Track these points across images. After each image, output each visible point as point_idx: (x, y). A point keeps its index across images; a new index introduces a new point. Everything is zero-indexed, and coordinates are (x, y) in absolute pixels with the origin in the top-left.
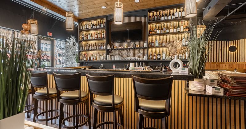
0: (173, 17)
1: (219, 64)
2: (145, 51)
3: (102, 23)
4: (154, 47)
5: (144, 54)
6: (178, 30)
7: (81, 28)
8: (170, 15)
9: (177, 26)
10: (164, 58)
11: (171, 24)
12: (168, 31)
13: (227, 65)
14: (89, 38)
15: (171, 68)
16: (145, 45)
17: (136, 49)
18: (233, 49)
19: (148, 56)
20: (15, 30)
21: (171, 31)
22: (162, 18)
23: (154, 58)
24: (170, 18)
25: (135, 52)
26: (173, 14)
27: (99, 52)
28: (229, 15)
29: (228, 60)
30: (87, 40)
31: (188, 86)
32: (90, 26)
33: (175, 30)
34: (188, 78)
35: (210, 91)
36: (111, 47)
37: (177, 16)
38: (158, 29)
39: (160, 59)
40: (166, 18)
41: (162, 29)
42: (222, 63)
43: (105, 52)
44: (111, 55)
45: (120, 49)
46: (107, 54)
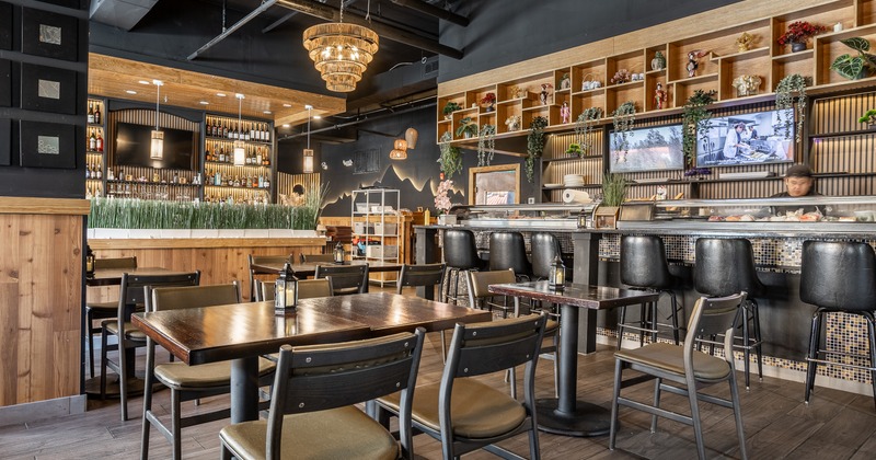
0: (247, 137)
4: (214, 185)
5: (193, 198)
6: (254, 161)
8: (242, 132)
9: (251, 152)
16: (197, 180)
17: (177, 185)
22: (230, 135)
24: (242, 136)
25: (172, 190)
26: (248, 132)
33: (249, 160)
36: (116, 176)
37: (253, 136)
38: (222, 152)
40: (236, 135)
41: (227, 154)
43: (102, 185)
44: (115, 195)
45: (140, 183)
46: (107, 192)
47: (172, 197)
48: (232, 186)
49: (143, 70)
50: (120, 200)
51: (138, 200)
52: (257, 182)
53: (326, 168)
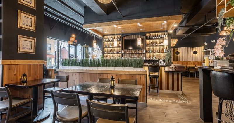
0: (159, 37)
1: (188, 62)
2: (144, 55)
3: (119, 38)
4: (149, 53)
5: (143, 57)
6: (162, 45)
7: (105, 40)
8: (158, 36)
9: (161, 42)
10: (154, 59)
11: (158, 41)
12: (156, 45)
13: (192, 63)
14: (110, 47)
15: (159, 64)
16: (144, 52)
17: (139, 53)
18: (195, 53)
19: (146, 58)
20: (59, 40)
21: (158, 45)
22: (154, 38)
23: (149, 59)
24: (157, 38)
25: (138, 55)
26: (159, 36)
27: (116, 54)
28: (190, 34)
29: (192, 60)
30: (109, 47)
31: (165, 69)
32: (111, 39)
33: (160, 44)
34: (165, 66)
35: (171, 70)
36: (124, 52)
37: (161, 37)
38: (151, 43)
39: (152, 59)
40: (155, 38)
41: (153, 43)
42: (189, 62)
43: (120, 55)
44: (124, 57)
45: (130, 54)
46: (122, 56)
47: (138, 57)
48: (155, 53)
49: (111, 24)
50: (125, 58)
51: (129, 58)
52: (163, 51)
53: (206, 44)
